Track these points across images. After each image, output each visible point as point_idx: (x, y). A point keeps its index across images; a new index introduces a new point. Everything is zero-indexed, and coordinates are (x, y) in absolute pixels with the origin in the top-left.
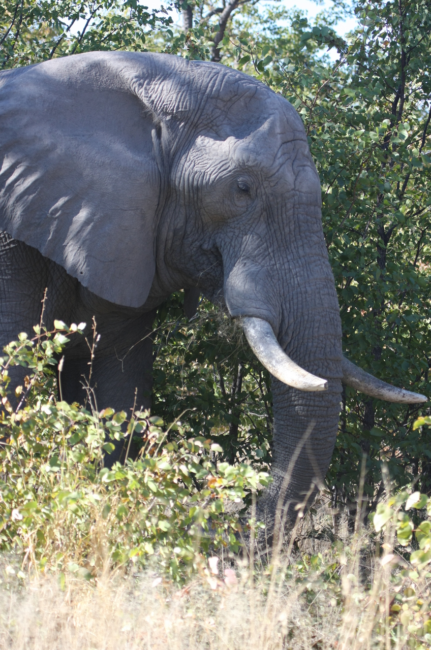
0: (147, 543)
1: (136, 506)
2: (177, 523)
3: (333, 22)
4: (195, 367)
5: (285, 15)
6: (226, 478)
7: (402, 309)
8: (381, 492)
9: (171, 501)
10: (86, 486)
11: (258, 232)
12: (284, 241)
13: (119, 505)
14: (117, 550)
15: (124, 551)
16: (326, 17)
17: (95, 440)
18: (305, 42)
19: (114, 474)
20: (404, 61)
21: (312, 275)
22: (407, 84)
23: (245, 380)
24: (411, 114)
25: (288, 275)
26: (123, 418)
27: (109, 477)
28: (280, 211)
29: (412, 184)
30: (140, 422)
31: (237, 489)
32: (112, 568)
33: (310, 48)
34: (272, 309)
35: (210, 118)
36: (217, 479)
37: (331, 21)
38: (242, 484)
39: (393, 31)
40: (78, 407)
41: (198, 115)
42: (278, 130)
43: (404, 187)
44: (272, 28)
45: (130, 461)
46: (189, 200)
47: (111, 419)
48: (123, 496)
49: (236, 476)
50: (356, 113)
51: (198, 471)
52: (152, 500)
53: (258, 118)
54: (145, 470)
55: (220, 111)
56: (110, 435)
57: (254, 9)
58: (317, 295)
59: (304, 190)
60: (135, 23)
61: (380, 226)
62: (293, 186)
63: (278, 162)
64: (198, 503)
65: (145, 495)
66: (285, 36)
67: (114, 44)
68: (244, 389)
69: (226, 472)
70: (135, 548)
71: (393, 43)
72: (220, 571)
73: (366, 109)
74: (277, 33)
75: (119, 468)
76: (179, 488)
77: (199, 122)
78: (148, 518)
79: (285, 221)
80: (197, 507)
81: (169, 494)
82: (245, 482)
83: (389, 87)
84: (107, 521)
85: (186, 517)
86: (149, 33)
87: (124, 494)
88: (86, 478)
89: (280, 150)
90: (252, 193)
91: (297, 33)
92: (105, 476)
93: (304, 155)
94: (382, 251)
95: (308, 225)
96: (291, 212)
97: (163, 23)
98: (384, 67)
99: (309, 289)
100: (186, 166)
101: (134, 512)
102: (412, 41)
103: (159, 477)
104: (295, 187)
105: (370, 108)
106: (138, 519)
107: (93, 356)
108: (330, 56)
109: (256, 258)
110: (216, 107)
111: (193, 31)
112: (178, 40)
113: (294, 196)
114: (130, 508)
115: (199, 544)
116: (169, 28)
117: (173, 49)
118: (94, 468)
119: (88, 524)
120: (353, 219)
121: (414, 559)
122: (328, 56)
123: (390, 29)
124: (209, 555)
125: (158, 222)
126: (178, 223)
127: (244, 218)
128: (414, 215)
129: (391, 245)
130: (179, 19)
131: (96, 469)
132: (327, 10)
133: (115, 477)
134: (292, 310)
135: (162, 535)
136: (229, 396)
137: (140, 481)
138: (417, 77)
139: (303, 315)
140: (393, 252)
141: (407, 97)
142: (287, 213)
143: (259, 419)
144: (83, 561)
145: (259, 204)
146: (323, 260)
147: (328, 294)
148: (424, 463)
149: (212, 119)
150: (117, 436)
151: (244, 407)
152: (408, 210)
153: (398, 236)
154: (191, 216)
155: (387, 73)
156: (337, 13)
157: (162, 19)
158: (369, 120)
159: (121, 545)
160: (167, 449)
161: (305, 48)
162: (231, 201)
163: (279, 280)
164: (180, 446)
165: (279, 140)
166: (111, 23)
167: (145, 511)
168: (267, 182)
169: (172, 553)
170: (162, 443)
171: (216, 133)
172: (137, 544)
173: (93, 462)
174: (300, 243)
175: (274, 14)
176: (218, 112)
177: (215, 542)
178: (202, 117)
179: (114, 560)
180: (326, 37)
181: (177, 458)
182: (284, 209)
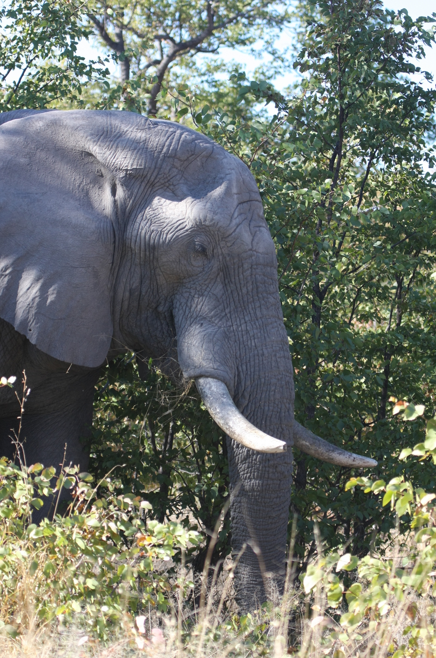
0: (74, 601)
1: (63, 563)
2: (105, 581)
3: (271, 77)
4: (126, 423)
5: (223, 68)
6: (155, 537)
7: (337, 367)
8: (312, 552)
9: (99, 559)
10: (13, 542)
11: (215, 293)
12: (241, 302)
13: (47, 562)
14: (44, 607)
15: (50, 608)
16: (265, 71)
17: (24, 496)
18: (242, 96)
19: (42, 530)
20: (342, 117)
21: (269, 337)
22: (345, 141)
23: (176, 436)
24: (348, 171)
25: (245, 337)
26: (52, 473)
27: (37, 533)
28: (236, 272)
29: (348, 241)
30: (69, 478)
31: (167, 547)
32: (38, 626)
33: (248, 102)
34: (229, 371)
35: (167, 178)
36: (147, 537)
37: (270, 76)
38: (171, 542)
39: (331, 86)
40: (7, 462)
41: (155, 174)
42: (235, 190)
43: (340, 244)
44: (210, 80)
45: (58, 517)
46: (145, 259)
47: (40, 474)
48: (50, 553)
49: (166, 534)
50: (293, 168)
51: (127, 529)
52: (80, 558)
53: (215, 178)
54: (73, 527)
55: (177, 170)
56: (39, 491)
57: (192, 62)
58: (273, 358)
59: (261, 250)
60: (72, 74)
61: (315, 284)
62: (250, 247)
63: (234, 222)
64: (126, 561)
65: (73, 552)
66: (223, 90)
67: (50, 94)
68: (175, 446)
69: (156, 530)
70: (62, 606)
71: (331, 99)
72: (147, 630)
73: (303, 165)
74: (215, 86)
75: (47, 524)
76: (108, 545)
77: (156, 181)
78: (75, 575)
79: (242, 282)
80: (126, 565)
81: (98, 551)
82: (175, 540)
83: (326, 143)
84: (35, 578)
85: (114, 575)
86: (85, 84)
87: (52, 551)
88: (14, 534)
89: (237, 210)
90: (209, 253)
91: (235, 86)
92: (33, 532)
93: (259, 216)
94: (317, 308)
95: (265, 286)
96: (249, 272)
97: (100, 75)
98: (322, 123)
99: (265, 352)
100: (142, 224)
101: (62, 569)
102: (350, 97)
103: (88, 534)
104: (252, 247)
105: (307, 164)
106: (65, 576)
107: (23, 410)
108: (267, 110)
109: (213, 319)
110: (173, 166)
111: (130, 83)
112: (115, 91)
113: (251, 256)
114: (58, 565)
115: (127, 602)
116: (106, 79)
117: (109, 101)
118: (22, 523)
119: (15, 580)
120: (288, 276)
121: (344, 622)
122: (266, 111)
123: (329, 85)
124: (137, 613)
125: (114, 281)
126: (133, 283)
127: (200, 279)
128: (350, 273)
129: (327, 303)
130: (116, 70)
131: (24, 525)
132: (266, 64)
133: (43, 534)
134: (249, 373)
135: (90, 593)
136: (160, 452)
137: (69, 538)
138: (355, 134)
139: (259, 378)
140: (328, 310)
141: (345, 153)
142: (244, 274)
143: (190, 477)
144: (9, 618)
145: (215, 264)
146: (278, 322)
147: (284, 357)
148: (356, 524)
149: (169, 178)
150: (46, 492)
151: (175, 464)
152: (344, 268)
153: (334, 294)
154: (146, 276)
155: (325, 129)
156: (275, 67)
157: (99, 70)
158: (306, 176)
159: (48, 603)
160: (96, 505)
161: (243, 102)
162: (187, 260)
163: (235, 341)
164: (110, 503)
165: (235, 201)
166: (47, 74)
167: (73, 568)
168: (224, 242)
169: (99, 611)
170: (91, 500)
171: (173, 192)
172: (64, 602)
173: (20, 518)
174: (258, 304)
175: (212, 67)
176: (175, 171)
177: (144, 601)
178: (159, 176)
179: (40, 618)
180: (264, 92)
181: (106, 515)
182: (241, 270)
